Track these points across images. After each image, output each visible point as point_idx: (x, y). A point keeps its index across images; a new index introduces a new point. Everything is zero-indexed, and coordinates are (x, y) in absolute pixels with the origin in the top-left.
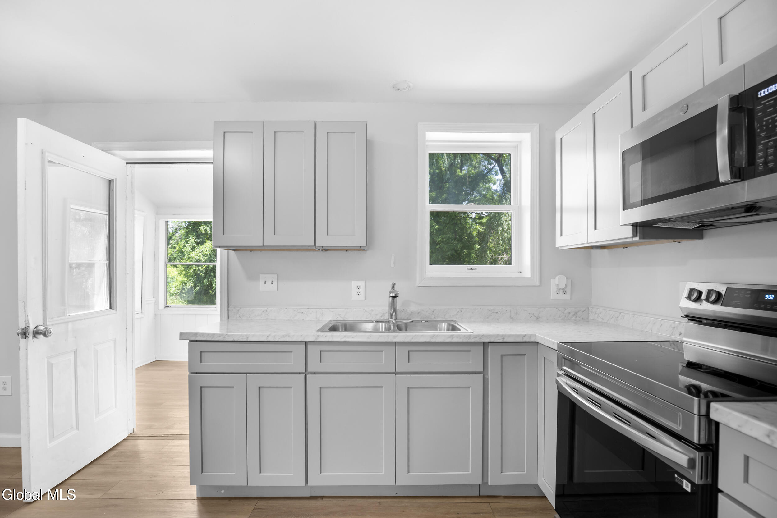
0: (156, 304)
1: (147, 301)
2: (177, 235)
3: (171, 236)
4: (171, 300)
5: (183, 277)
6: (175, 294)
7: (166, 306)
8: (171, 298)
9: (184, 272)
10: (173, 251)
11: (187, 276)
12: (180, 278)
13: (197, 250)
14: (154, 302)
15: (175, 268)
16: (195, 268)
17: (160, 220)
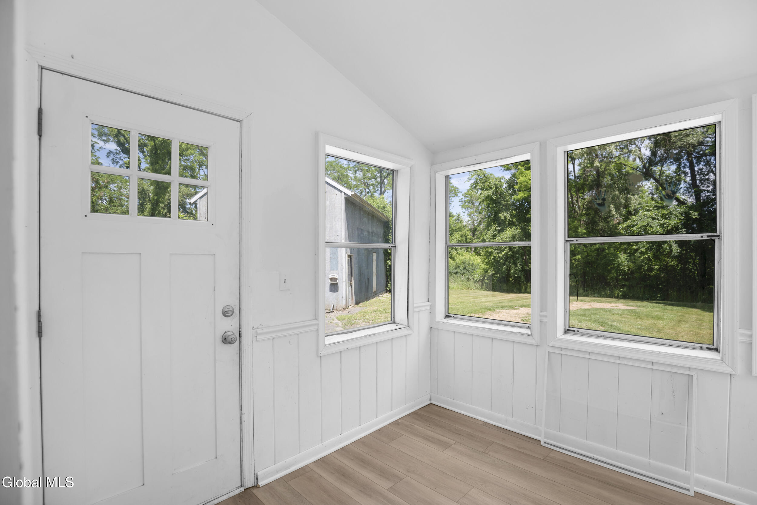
0: (432, 311)
1: (416, 307)
2: (481, 226)
3: (476, 228)
4: (475, 286)
5: (485, 265)
6: (478, 281)
7: (447, 314)
8: (475, 284)
9: (486, 260)
10: (478, 241)
11: (489, 264)
12: (483, 266)
13: (498, 238)
14: (429, 308)
15: (479, 257)
16: (495, 255)
17: (436, 174)
